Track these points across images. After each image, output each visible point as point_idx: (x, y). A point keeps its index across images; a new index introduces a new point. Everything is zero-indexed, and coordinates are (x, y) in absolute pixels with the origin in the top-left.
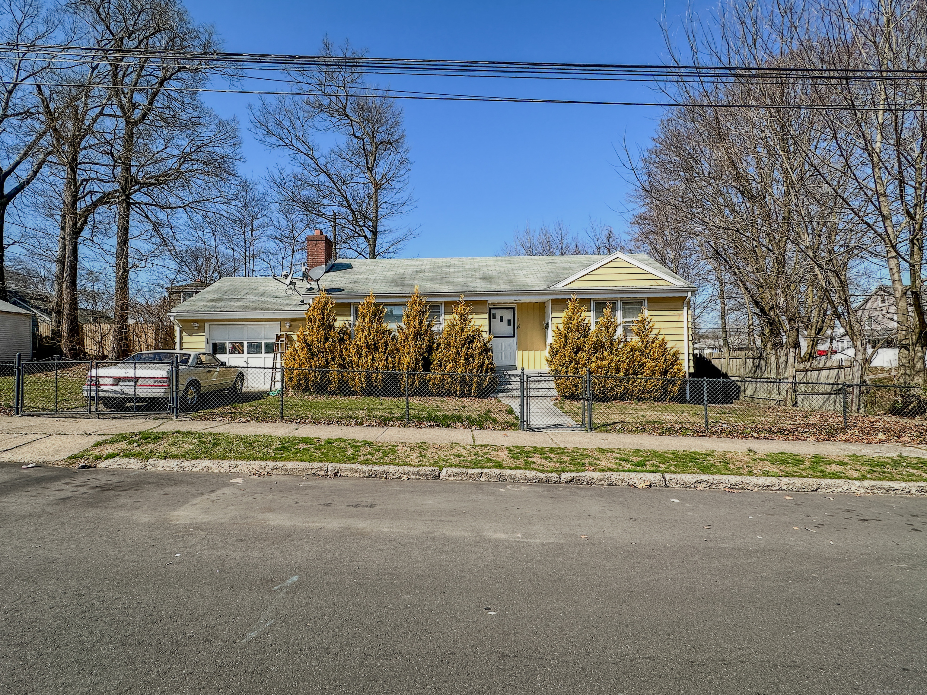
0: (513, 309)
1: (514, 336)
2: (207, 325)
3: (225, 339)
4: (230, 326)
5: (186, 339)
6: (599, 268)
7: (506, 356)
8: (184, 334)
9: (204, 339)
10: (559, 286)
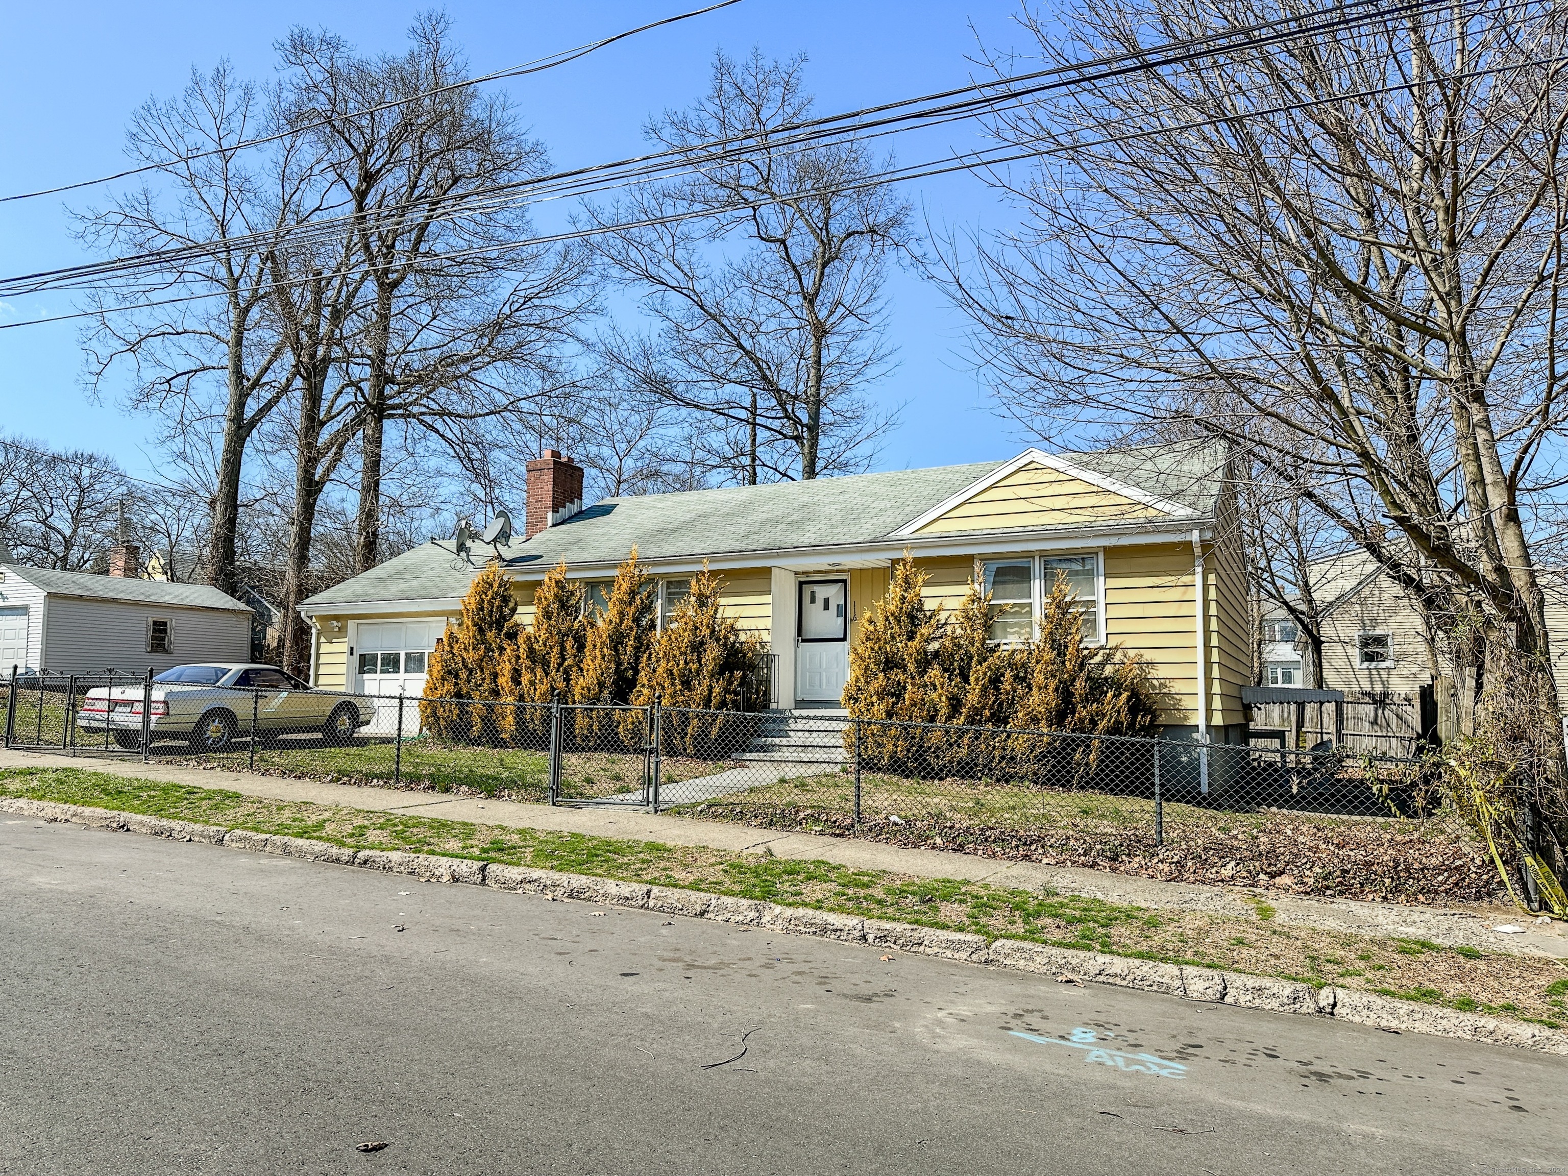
0: (844, 581)
1: (844, 639)
2: (351, 624)
3: (376, 649)
4: (385, 626)
5: (324, 648)
6: (991, 487)
7: (828, 682)
8: (323, 640)
9: (344, 648)
10: (905, 532)
